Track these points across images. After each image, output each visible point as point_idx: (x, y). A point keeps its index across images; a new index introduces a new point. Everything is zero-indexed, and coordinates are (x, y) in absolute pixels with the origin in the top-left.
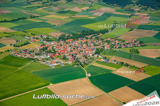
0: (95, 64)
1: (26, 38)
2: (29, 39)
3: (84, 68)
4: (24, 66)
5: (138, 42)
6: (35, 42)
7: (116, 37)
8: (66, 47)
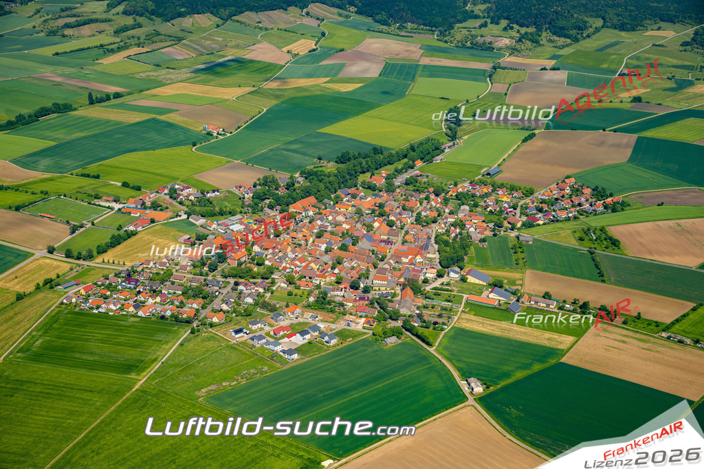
0: (469, 320)
1: (109, 207)
2: (119, 210)
3: (432, 350)
4: (157, 366)
5: (587, 191)
6: (156, 226)
7: (488, 174)
8: (303, 242)
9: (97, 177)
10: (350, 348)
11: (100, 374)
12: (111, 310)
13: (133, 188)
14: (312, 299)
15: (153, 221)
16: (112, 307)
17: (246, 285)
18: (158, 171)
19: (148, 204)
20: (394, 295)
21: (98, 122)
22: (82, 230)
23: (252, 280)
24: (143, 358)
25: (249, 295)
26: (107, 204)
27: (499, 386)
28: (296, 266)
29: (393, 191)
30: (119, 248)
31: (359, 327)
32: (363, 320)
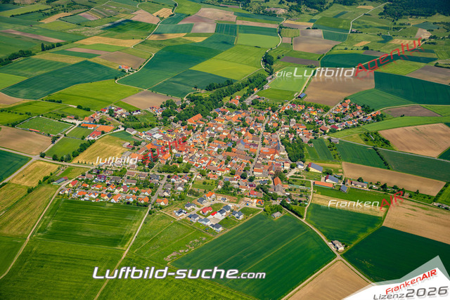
0: (319, 198)
1: (72, 123)
2: (80, 125)
3: (303, 220)
4: (133, 239)
5: (359, 108)
6: (106, 136)
7: (299, 97)
8: (201, 146)
9: (60, 102)
10: (252, 222)
11: (97, 247)
12: (93, 199)
13: (85, 109)
14: (220, 187)
15: (103, 133)
16: (93, 196)
17: (175, 178)
18: (98, 97)
19: (97, 121)
20: (269, 182)
21: (51, 64)
22: (59, 140)
23: (178, 174)
24: (122, 234)
25: (180, 185)
26: (71, 121)
27: (352, 245)
28: (202, 162)
29: (247, 109)
30: (86, 152)
31: (254, 206)
32: (255, 200)
